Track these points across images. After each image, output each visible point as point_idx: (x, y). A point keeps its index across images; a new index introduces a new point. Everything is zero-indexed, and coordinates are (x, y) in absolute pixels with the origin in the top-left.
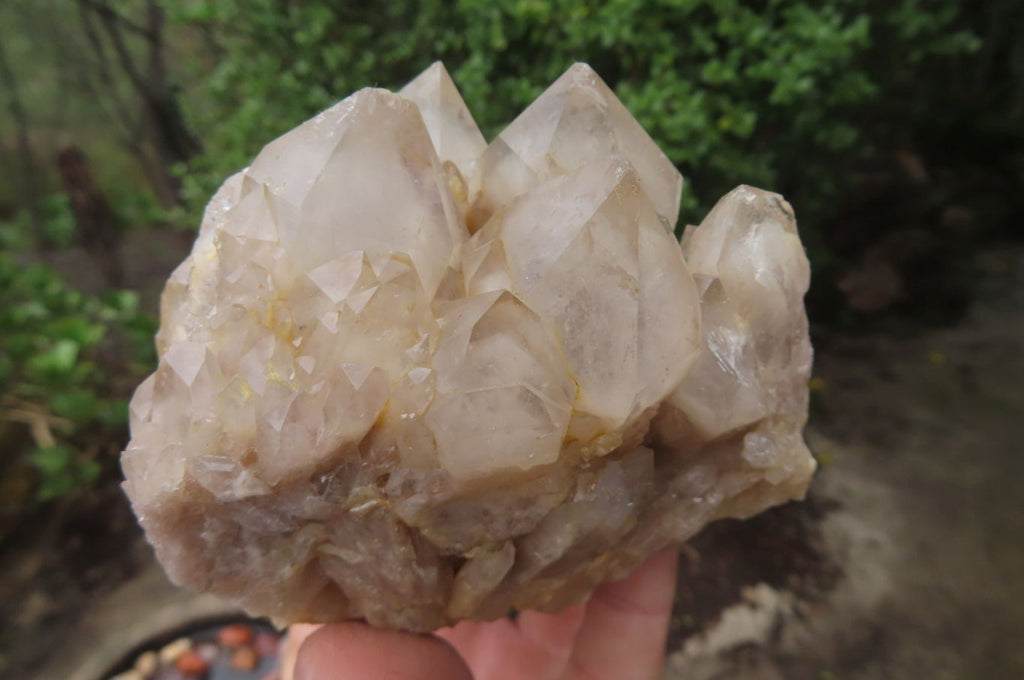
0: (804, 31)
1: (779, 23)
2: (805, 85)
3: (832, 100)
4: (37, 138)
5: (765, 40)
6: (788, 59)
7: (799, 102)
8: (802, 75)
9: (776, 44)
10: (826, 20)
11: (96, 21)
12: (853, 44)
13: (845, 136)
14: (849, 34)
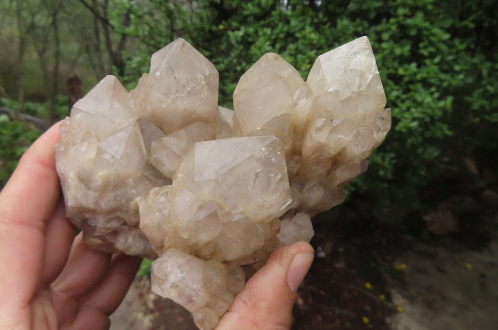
0: (419, 98)
1: (407, 91)
2: (414, 124)
3: (428, 134)
4: (64, 68)
5: (398, 97)
6: (408, 109)
7: (410, 131)
8: (414, 119)
9: (403, 101)
10: (432, 94)
11: (100, 25)
12: (443, 109)
13: (433, 152)
14: (441, 104)
